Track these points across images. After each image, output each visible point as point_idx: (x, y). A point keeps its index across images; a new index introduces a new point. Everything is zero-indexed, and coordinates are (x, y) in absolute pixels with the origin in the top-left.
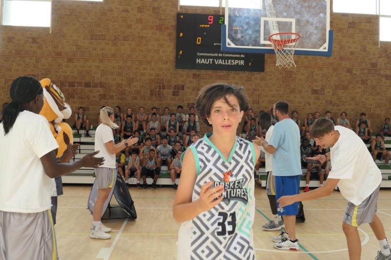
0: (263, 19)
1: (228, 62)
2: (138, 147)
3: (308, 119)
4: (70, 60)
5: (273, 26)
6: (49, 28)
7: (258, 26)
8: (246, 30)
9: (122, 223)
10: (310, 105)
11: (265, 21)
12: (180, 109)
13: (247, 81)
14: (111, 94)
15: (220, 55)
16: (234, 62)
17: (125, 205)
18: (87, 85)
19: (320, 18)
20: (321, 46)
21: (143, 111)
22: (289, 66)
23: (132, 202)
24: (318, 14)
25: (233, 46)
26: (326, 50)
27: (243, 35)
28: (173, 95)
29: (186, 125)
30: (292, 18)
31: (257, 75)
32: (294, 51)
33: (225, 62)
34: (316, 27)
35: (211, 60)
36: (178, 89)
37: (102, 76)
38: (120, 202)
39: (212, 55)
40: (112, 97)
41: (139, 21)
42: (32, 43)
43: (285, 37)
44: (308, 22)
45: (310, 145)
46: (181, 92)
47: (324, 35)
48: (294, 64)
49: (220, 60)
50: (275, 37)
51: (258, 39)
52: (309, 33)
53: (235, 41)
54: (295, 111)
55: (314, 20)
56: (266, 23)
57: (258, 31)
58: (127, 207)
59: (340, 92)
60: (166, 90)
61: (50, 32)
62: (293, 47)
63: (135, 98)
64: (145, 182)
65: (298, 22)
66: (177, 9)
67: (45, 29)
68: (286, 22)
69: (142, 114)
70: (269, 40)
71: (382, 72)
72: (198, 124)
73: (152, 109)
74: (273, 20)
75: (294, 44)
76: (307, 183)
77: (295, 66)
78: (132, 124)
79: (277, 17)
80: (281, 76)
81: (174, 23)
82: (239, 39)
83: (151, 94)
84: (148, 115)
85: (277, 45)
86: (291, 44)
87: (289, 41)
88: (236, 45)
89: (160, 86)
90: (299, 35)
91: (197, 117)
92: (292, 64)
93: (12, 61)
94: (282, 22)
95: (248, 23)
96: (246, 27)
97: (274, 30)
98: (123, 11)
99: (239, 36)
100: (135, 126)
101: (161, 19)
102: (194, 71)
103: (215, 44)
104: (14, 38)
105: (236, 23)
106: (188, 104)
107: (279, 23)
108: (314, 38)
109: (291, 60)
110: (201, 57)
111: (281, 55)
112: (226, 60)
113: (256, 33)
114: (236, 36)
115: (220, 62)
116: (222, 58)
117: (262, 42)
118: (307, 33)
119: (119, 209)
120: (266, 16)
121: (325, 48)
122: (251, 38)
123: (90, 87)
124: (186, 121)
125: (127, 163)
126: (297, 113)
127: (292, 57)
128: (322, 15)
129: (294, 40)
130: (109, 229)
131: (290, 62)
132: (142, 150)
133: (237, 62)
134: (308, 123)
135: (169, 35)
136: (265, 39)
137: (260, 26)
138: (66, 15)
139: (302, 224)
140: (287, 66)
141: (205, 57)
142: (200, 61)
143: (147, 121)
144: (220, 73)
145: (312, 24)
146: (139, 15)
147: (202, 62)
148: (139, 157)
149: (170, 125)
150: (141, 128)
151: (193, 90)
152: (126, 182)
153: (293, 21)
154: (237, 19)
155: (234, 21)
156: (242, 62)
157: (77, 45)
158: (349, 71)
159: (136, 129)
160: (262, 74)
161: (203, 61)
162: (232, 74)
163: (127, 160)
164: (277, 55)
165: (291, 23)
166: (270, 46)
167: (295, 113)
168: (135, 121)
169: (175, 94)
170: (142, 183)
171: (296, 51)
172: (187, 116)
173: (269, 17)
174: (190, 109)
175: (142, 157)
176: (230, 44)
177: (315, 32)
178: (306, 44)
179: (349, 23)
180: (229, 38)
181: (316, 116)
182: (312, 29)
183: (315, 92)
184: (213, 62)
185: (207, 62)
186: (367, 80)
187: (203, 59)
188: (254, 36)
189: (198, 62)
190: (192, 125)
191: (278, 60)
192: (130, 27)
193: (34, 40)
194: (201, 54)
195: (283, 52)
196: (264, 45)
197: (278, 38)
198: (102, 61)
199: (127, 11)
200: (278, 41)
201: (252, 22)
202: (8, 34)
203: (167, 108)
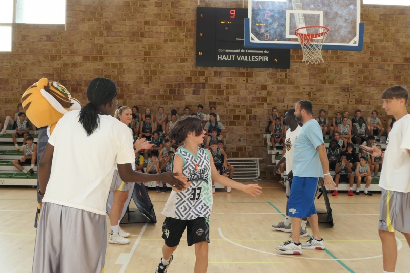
0: (288, 12)
1: (251, 59)
2: (157, 148)
3: (336, 118)
4: (86, 58)
5: (299, 19)
6: (63, 25)
7: (283, 19)
8: (270, 24)
9: (142, 228)
10: (338, 103)
11: (290, 14)
12: (200, 108)
13: (271, 78)
14: (129, 93)
15: (243, 51)
16: (258, 58)
17: (144, 209)
19: (350, 9)
20: (351, 40)
21: (162, 111)
22: (316, 61)
23: (152, 206)
24: (348, 5)
25: (257, 41)
26: (357, 44)
27: (268, 29)
28: (194, 94)
29: (207, 125)
30: (319, 10)
31: (282, 72)
32: (322, 46)
33: (248, 59)
34: (346, 20)
35: (233, 56)
36: (198, 88)
37: (120, 74)
38: (139, 206)
39: (234, 51)
40: (129, 97)
41: (157, 16)
42: (47, 41)
43: (312, 31)
44: (336, 14)
45: (339, 146)
46: (201, 90)
47: (355, 28)
48: (322, 59)
49: (243, 56)
50: (301, 31)
51: (284, 33)
52: (337, 27)
53: (259, 36)
54: (323, 110)
55: (344, 12)
56: (292, 16)
57: (284, 25)
58: (146, 211)
59: (371, 90)
60: (186, 89)
61: (65, 30)
62: (320, 41)
63: (154, 98)
64: (164, 185)
65: (326, 14)
66: (197, 3)
67: (60, 27)
68: (313, 15)
69: (161, 115)
70: (296, 34)
74: (299, 13)
75: (321, 38)
77: (323, 62)
78: (151, 124)
79: (304, 9)
80: (308, 73)
81: (194, 18)
82: (263, 34)
83: (171, 93)
84: (167, 115)
85: (303, 40)
86: (319, 38)
87: (316, 35)
88: (260, 40)
89: (179, 84)
90: (327, 29)
91: (218, 116)
92: (320, 60)
93: (27, 60)
94: (309, 15)
95: (272, 17)
96: (270, 21)
97: (301, 24)
98: (140, 6)
99: (263, 30)
100: (154, 127)
101: (180, 14)
102: (216, 69)
103: (237, 40)
104: (28, 36)
105: (260, 16)
106: (210, 103)
107: (305, 16)
108: (343, 32)
109: (319, 55)
110: (223, 54)
111: (308, 50)
112: (249, 57)
113: (281, 27)
114: (260, 31)
115: (243, 58)
116: (245, 54)
117: (288, 36)
118: (335, 26)
119: (138, 213)
120: (291, 8)
121: (355, 42)
122: (275, 32)
125: (145, 165)
126: (325, 112)
127: (320, 52)
128: (351, 7)
129: (322, 34)
130: (127, 234)
131: (318, 58)
132: (161, 152)
133: (260, 58)
134: (336, 122)
135: (189, 30)
136: (290, 34)
137: (285, 19)
138: (82, 11)
139: (331, 229)
140: (314, 62)
141: (226, 54)
142: (221, 57)
143: (167, 121)
144: (242, 70)
145: (341, 17)
146: (157, 10)
147: (223, 58)
148: (159, 159)
150: (160, 129)
151: (215, 88)
152: (146, 185)
153: (321, 13)
154: (261, 13)
155: (258, 14)
156: (266, 59)
157: (92, 43)
158: (381, 66)
159: (155, 130)
160: (287, 71)
161: (225, 58)
162: (256, 71)
163: (146, 162)
164: (304, 51)
165: (318, 16)
166: (296, 40)
167: (323, 112)
168: (154, 122)
169: (195, 92)
170: (161, 186)
171: (323, 45)
172: (208, 115)
173: (295, 9)
174: (211, 108)
175: (161, 159)
176: (254, 39)
177: (344, 25)
178: (334, 38)
179: (381, 15)
180: (252, 32)
181: (345, 115)
182: (341, 22)
183: (344, 89)
184: (236, 58)
185: (229, 58)
186: (400, 76)
187: (225, 56)
188: (279, 30)
189: (220, 59)
190: (214, 125)
191: (304, 56)
192: (147, 22)
193: (49, 38)
194: (222, 51)
195: (310, 47)
196: (289, 40)
197: (304, 32)
198: (119, 59)
199: (145, 6)
200: (305, 35)
201: (276, 15)
202: (22, 32)
203: (187, 108)
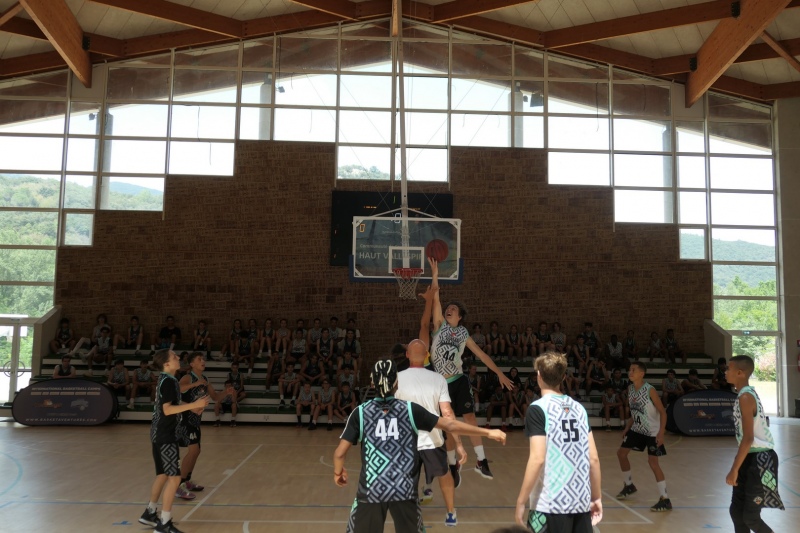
4: (189, 256)
6: (160, 213)
10: (516, 313)
11: (393, 250)
14: (243, 301)
18: (211, 289)
20: (451, 274)
25: (360, 275)
26: (457, 278)
28: (327, 301)
29: (341, 345)
30: (421, 245)
33: (397, 257)
36: (334, 294)
37: (232, 276)
39: (380, 246)
41: (282, 202)
42: (139, 233)
46: (338, 297)
47: (455, 262)
51: (386, 269)
53: (362, 271)
54: (495, 322)
56: (395, 252)
57: (387, 260)
59: (559, 295)
60: (318, 295)
61: (163, 218)
63: (275, 306)
66: (334, 184)
67: (156, 214)
71: (619, 267)
72: (357, 343)
73: (298, 321)
76: (489, 420)
81: (328, 204)
83: (297, 301)
88: (364, 275)
89: (309, 289)
91: (358, 332)
94: (413, 251)
97: (405, 258)
98: (260, 189)
101: (311, 199)
104: (115, 227)
110: (365, 250)
112: (399, 254)
115: (391, 256)
121: (455, 277)
123: (215, 291)
124: (342, 338)
128: (452, 243)
133: (414, 255)
135: (323, 220)
138: (185, 196)
141: (369, 250)
142: (363, 255)
146: (282, 194)
147: (366, 256)
149: (322, 344)
151: (355, 294)
153: (423, 249)
157: (198, 236)
158: (572, 265)
165: (420, 252)
167: (495, 325)
169: (329, 300)
172: (345, 331)
174: (349, 322)
176: (358, 274)
179: (570, 200)
180: (356, 268)
183: (524, 295)
184: (381, 256)
185: (373, 256)
186: (597, 278)
187: (367, 253)
190: (349, 343)
191: (400, 290)
192: (269, 210)
193: (142, 230)
194: (364, 246)
196: (392, 275)
199: (266, 189)
202: (108, 222)
203: (317, 319)
